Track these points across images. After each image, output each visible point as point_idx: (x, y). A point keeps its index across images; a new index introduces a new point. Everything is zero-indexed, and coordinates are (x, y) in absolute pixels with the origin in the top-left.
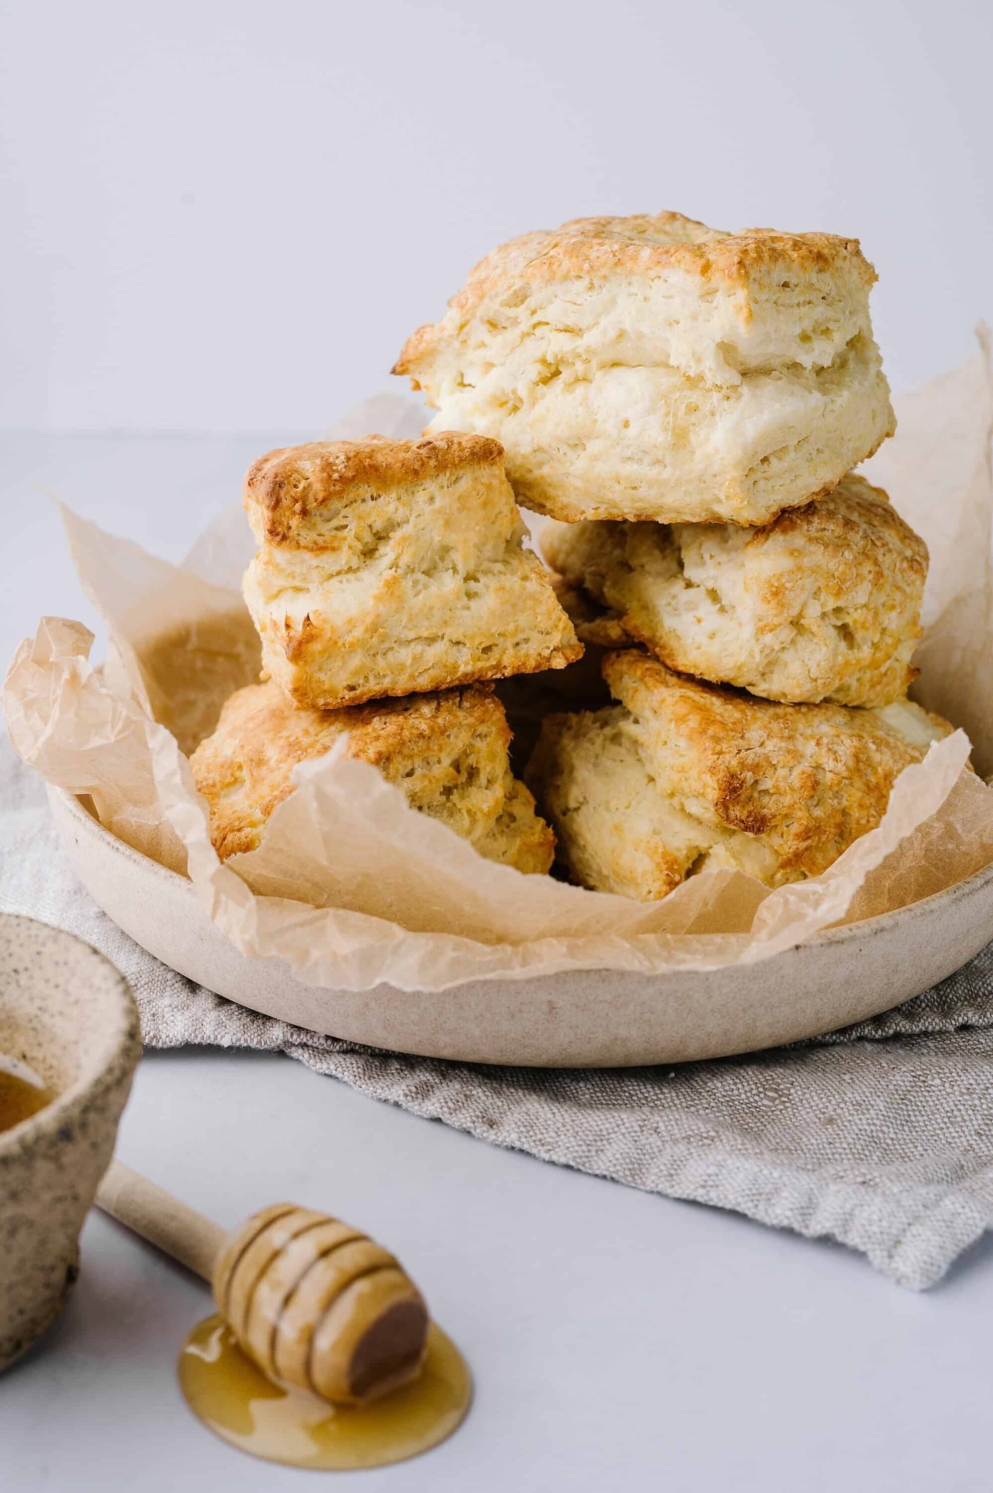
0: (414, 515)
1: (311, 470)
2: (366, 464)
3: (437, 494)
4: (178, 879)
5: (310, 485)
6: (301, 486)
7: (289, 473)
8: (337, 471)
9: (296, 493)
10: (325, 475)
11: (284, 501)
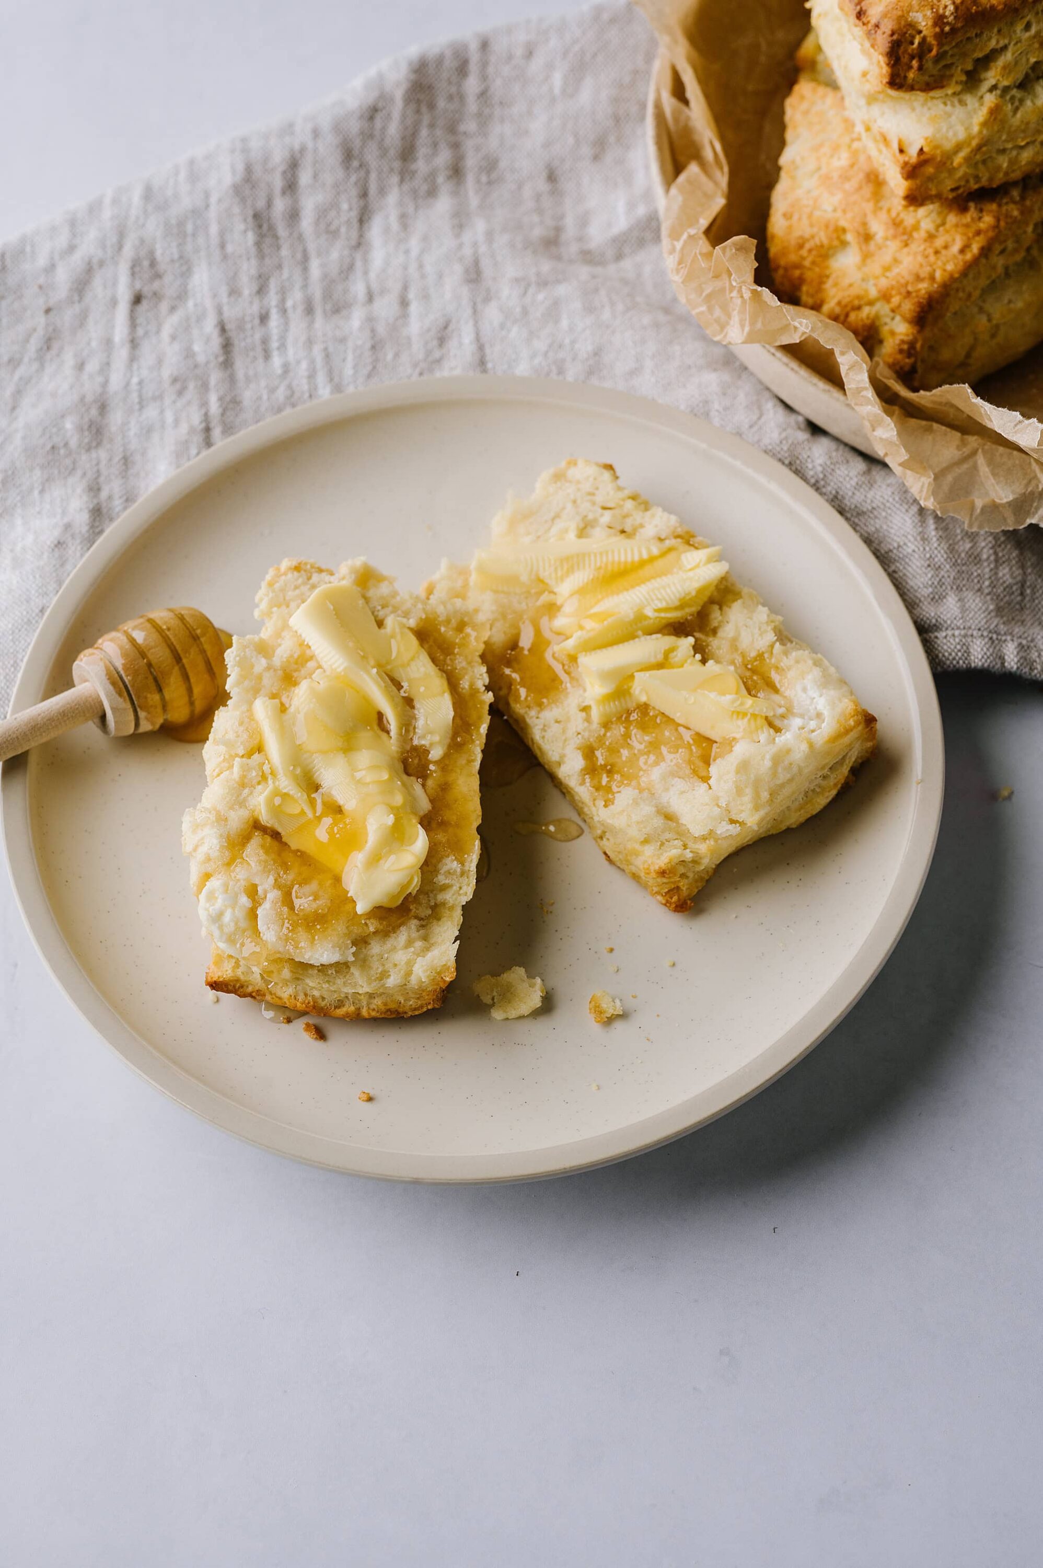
0: (1012, 43)
1: (924, 24)
2: (973, 11)
3: (1033, 21)
4: (836, 393)
5: (924, 39)
6: (917, 42)
7: (905, 30)
8: (948, 23)
9: (913, 50)
10: (937, 29)
11: (902, 59)
